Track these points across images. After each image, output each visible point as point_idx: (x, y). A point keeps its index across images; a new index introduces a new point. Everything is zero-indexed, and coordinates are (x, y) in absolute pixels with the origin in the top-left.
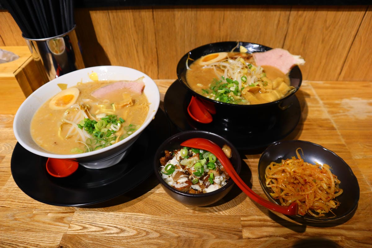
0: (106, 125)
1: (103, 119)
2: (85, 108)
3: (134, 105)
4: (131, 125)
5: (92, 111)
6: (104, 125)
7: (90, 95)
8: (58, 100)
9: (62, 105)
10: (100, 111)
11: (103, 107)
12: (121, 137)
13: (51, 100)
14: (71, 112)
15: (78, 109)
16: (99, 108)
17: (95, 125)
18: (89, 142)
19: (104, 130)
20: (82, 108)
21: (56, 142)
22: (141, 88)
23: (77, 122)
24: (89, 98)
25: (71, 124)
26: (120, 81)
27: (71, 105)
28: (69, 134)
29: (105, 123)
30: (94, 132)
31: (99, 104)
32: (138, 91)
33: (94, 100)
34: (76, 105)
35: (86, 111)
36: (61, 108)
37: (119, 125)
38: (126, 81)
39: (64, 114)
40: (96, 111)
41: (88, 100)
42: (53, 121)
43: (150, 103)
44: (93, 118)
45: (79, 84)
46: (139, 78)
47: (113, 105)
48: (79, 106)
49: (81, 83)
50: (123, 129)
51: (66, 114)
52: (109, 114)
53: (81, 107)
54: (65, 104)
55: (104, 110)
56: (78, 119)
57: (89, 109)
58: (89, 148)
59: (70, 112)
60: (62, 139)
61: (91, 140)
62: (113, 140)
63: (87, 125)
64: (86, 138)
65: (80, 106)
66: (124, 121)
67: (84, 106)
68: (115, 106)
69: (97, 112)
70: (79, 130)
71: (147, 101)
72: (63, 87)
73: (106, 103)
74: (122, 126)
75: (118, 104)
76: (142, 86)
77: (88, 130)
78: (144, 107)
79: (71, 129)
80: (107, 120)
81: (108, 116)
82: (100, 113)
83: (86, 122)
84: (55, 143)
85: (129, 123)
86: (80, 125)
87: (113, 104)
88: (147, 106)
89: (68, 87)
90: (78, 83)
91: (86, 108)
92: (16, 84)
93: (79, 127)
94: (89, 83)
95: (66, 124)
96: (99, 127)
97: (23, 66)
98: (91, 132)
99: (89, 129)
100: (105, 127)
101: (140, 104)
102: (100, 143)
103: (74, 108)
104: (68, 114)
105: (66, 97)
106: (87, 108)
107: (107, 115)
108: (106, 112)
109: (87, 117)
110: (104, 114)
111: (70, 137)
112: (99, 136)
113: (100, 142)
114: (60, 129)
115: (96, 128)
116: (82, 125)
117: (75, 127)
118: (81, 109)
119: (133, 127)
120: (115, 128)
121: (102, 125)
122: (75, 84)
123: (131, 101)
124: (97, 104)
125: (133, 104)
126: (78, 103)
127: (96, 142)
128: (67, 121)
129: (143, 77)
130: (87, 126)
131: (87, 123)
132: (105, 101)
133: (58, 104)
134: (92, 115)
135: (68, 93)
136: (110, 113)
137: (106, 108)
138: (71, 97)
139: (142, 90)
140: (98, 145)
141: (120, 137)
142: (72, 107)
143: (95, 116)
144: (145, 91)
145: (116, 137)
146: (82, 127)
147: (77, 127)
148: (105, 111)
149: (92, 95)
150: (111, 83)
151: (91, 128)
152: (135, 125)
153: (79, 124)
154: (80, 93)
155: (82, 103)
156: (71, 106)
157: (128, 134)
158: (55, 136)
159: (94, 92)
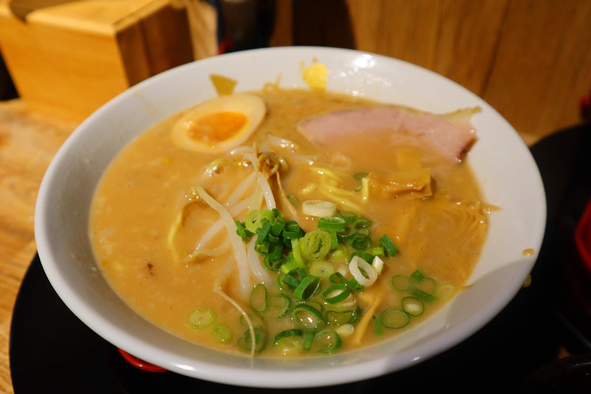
0: (332, 251)
1: (323, 223)
2: (272, 167)
3: (431, 198)
4: (418, 276)
5: (293, 180)
6: (325, 250)
7: (295, 129)
8: (201, 122)
9: (206, 138)
10: (316, 189)
11: (328, 179)
12: (377, 317)
13: (181, 116)
14: (228, 166)
15: (249, 163)
16: (316, 179)
17: (295, 244)
18: (260, 302)
19: (321, 270)
20: (265, 166)
21: (152, 264)
22: (460, 144)
23: (237, 211)
24: (288, 137)
25: (216, 213)
26: (392, 107)
27: (232, 146)
28: (199, 248)
29: (330, 241)
30: (285, 269)
31: (318, 164)
32: (450, 152)
33: (304, 146)
34: (246, 148)
35: (273, 179)
36: (201, 147)
37: (378, 263)
38: (410, 110)
39: (205, 170)
40: (304, 185)
41: (284, 144)
42: (166, 185)
43: (495, 208)
44: (291, 212)
45: (270, 89)
46: (459, 112)
47: (365, 181)
48: (255, 154)
49: (276, 87)
50: (386, 284)
51: (210, 171)
52: (346, 209)
53: (263, 162)
54: (219, 136)
55: (330, 189)
56: (242, 199)
57: (284, 172)
58: (255, 329)
59: (225, 169)
60: (175, 257)
61: (267, 296)
62: (349, 322)
63: (267, 236)
64: (252, 279)
65: (259, 155)
66: (397, 253)
67: (271, 161)
68: (370, 188)
69: (306, 190)
70: (236, 241)
71: (476, 193)
72: (223, 85)
73: (338, 164)
74: (385, 269)
75: (382, 180)
76: (468, 139)
77: (267, 251)
78: (469, 216)
79: (213, 230)
80: (338, 230)
81: (343, 217)
82: (315, 197)
83: (265, 222)
84: (150, 266)
85: (413, 266)
86: (243, 225)
87: (365, 175)
88: (481, 212)
89: (238, 89)
90: (267, 85)
91: (275, 169)
92: (113, 56)
93: (238, 232)
94: (298, 92)
95: (201, 205)
96: (307, 253)
97: (144, 14)
98: (275, 264)
99: (271, 250)
100: (327, 258)
101: (454, 200)
102: (298, 320)
103: (239, 158)
104: (216, 175)
105: (223, 119)
106: (280, 169)
107: (338, 212)
108: (336, 199)
109: (271, 205)
110: (328, 204)
111: (200, 260)
112: (299, 291)
113: (298, 313)
114: (178, 219)
115: (295, 254)
116: (252, 228)
117: (225, 228)
118: (261, 170)
119: (425, 287)
120: (363, 271)
121: (319, 248)
122: (258, 87)
123: (428, 181)
124: (311, 163)
125: (430, 194)
126: (254, 146)
127: (284, 311)
128: (208, 199)
129: (477, 110)
130: (267, 239)
131: (268, 229)
132: (339, 157)
133: (196, 134)
134: (288, 197)
135: (233, 106)
136: (348, 205)
137: (338, 187)
138: (238, 123)
139: (464, 152)
140: (289, 324)
141: (374, 317)
142: (232, 153)
143: (297, 203)
144: (471, 155)
145: (360, 311)
146: (248, 236)
147: (233, 228)
148: (335, 194)
149: (300, 129)
150: (362, 106)
151: (277, 249)
152: (435, 278)
153: (241, 222)
154: (268, 115)
155: (265, 148)
156: (232, 149)
157: (407, 313)
158: (156, 238)
159: (308, 121)
